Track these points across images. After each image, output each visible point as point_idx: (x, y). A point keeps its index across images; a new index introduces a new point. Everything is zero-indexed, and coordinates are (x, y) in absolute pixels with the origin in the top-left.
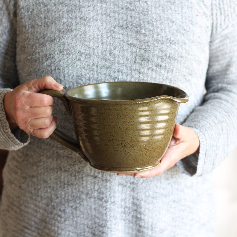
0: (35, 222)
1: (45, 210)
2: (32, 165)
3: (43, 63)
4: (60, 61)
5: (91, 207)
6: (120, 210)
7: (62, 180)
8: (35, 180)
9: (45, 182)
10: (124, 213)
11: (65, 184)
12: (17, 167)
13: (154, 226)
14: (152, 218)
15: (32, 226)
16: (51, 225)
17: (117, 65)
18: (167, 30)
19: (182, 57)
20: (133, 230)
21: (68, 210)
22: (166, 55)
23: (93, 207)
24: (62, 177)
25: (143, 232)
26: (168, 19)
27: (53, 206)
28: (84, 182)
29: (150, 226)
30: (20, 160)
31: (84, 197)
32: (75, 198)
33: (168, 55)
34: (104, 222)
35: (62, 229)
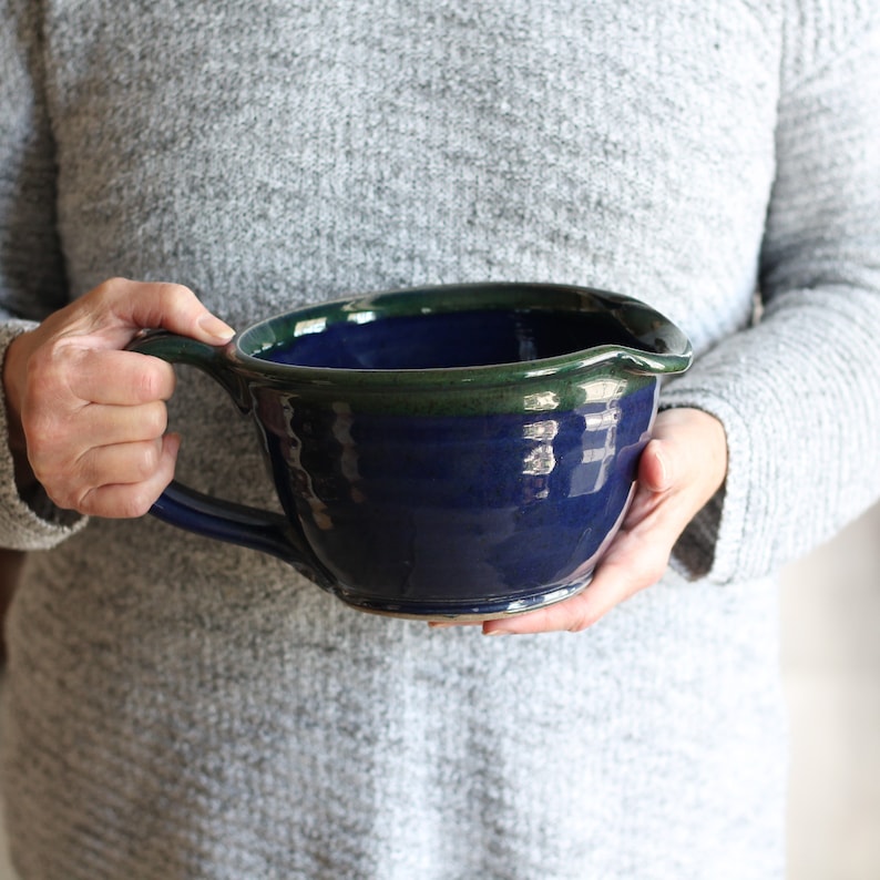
0: (116, 809)
1: (153, 769)
2: (101, 602)
3: (132, 228)
4: (192, 221)
5: (314, 758)
6: (422, 771)
7: (208, 662)
8: (111, 659)
9: (148, 666)
10: (439, 782)
11: (216, 676)
12: (48, 607)
13: (549, 831)
14: (542, 801)
15: (107, 825)
16: (177, 821)
17: (404, 233)
18: (597, 103)
19: (648, 206)
20: (472, 845)
21: (234, 771)
22: (585, 198)
23: (323, 758)
24: (207, 650)
25: (508, 851)
26: (603, 59)
27: (180, 754)
28: (289, 668)
29: (535, 831)
30: (61, 583)
31: (288, 721)
32: (258, 728)
33: (594, 197)
34: (362, 816)
35: (214, 840)
